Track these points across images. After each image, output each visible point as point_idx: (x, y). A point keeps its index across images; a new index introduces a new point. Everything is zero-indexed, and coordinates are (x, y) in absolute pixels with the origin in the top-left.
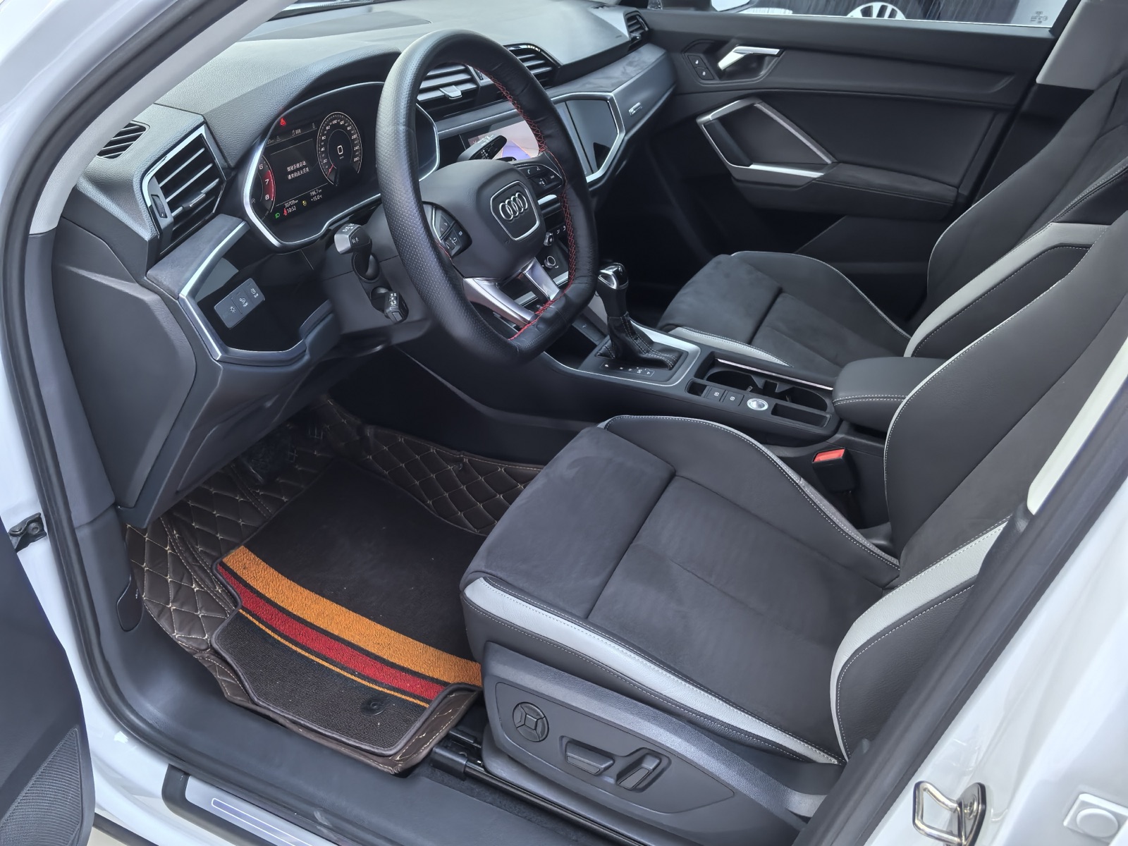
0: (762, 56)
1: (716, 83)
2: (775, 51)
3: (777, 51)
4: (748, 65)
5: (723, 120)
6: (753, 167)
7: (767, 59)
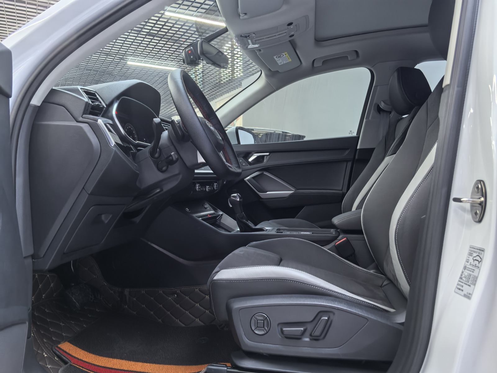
0: (264, 156)
1: (249, 167)
2: (268, 154)
3: (269, 153)
4: (259, 160)
5: (253, 178)
6: (267, 193)
7: (265, 157)
